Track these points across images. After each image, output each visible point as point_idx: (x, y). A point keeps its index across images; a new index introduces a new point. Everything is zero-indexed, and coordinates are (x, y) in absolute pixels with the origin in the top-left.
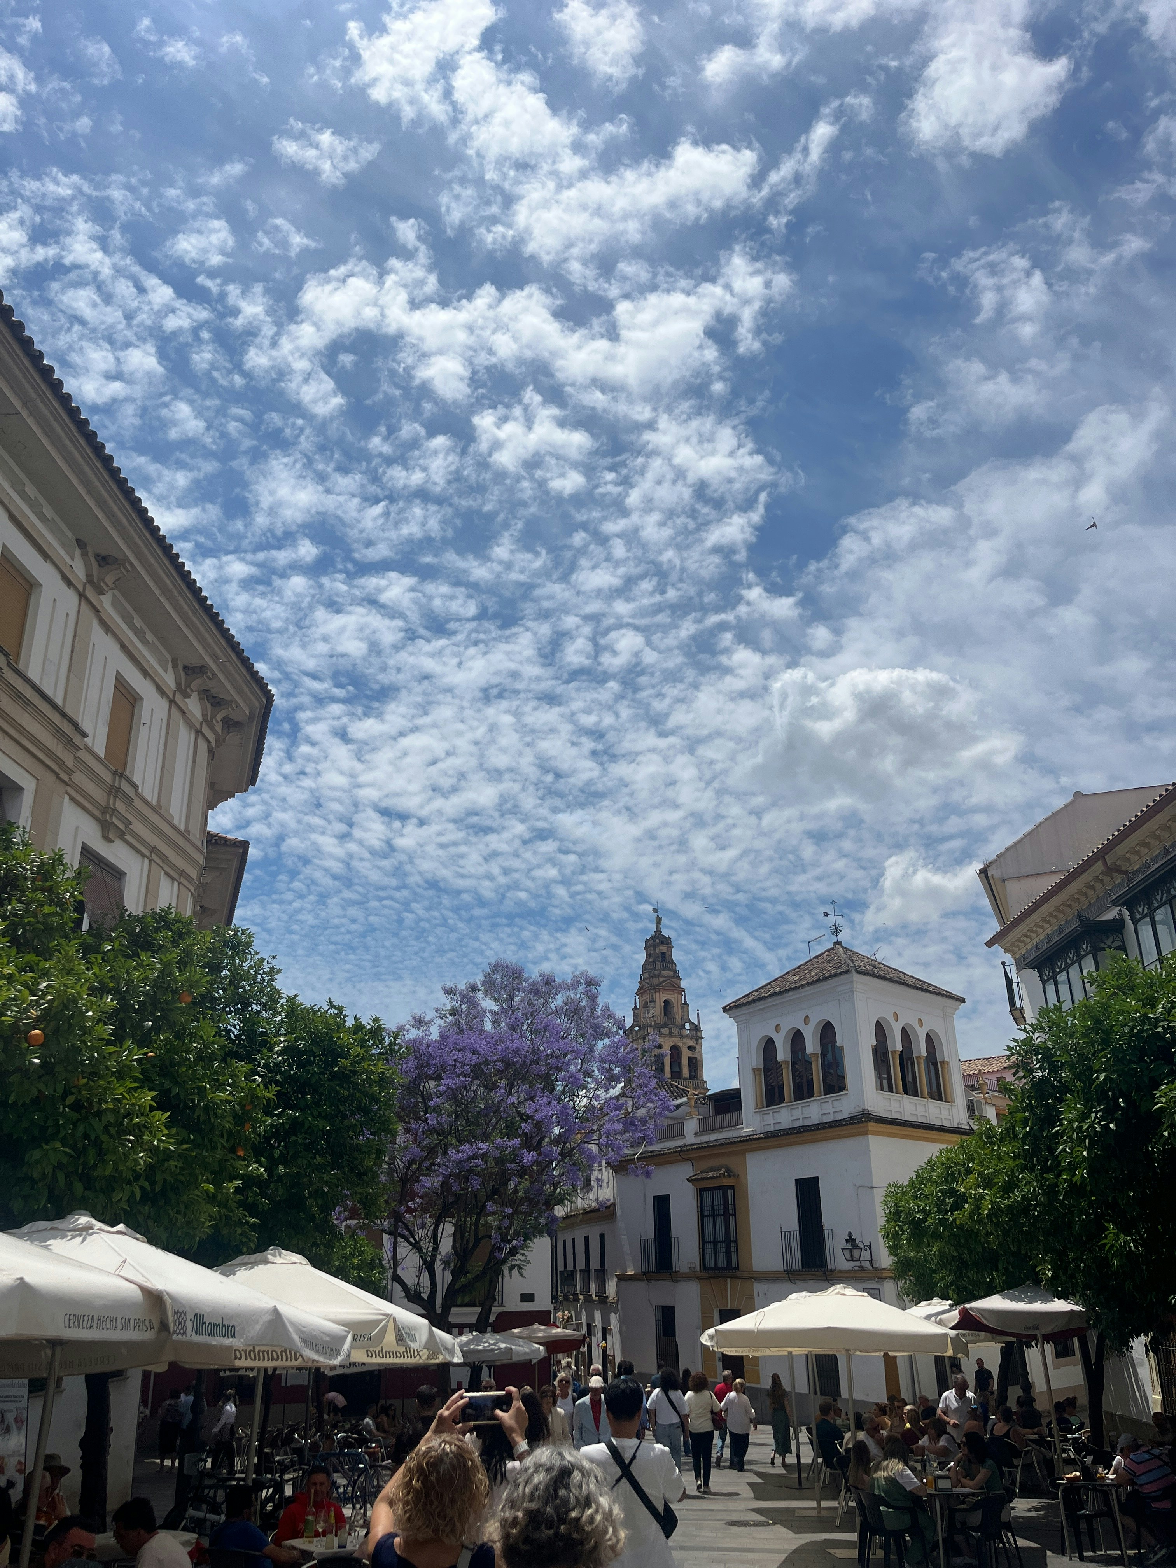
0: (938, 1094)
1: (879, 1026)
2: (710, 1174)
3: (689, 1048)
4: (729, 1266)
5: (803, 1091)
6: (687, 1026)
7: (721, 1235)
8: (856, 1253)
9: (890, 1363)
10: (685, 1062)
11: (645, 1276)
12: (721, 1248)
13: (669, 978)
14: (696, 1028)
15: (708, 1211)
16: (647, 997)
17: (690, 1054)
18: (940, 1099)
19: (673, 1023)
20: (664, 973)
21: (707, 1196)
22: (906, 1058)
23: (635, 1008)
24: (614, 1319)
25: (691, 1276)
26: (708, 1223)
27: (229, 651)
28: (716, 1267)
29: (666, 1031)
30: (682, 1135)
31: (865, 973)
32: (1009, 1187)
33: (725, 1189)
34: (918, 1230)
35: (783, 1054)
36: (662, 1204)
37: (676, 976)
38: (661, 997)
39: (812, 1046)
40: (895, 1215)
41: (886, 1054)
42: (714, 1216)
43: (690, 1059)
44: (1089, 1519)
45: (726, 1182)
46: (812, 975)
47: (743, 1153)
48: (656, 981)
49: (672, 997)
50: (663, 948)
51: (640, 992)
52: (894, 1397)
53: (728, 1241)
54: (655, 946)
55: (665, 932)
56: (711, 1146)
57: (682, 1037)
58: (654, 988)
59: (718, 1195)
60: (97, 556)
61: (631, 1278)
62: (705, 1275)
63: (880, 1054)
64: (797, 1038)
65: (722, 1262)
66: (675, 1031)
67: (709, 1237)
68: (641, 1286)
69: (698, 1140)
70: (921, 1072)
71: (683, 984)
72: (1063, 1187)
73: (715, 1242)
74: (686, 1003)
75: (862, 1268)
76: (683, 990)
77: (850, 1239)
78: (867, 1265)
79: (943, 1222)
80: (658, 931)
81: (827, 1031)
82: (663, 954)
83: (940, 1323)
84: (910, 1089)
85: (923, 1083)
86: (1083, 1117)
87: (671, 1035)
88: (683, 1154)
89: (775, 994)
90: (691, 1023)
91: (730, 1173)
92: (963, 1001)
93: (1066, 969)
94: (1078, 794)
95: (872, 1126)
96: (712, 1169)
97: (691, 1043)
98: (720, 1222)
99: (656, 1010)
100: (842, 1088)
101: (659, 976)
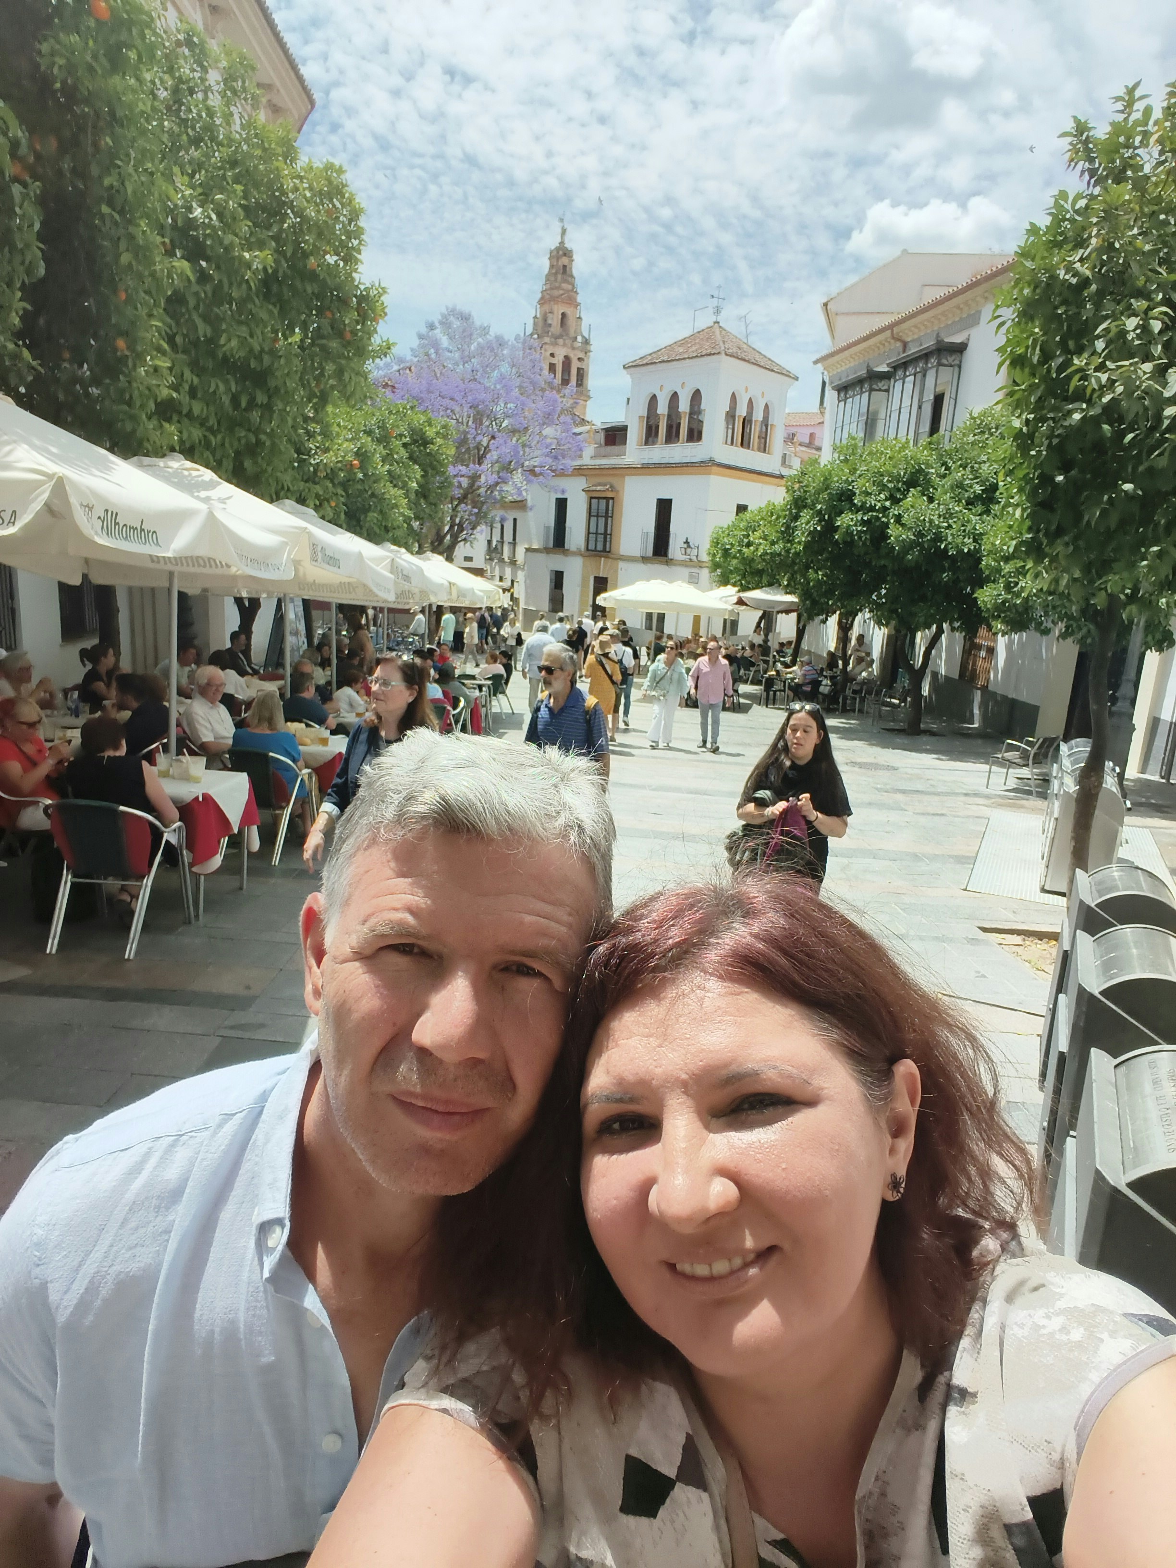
0: (764, 448)
1: (733, 396)
2: (599, 488)
3: (579, 359)
4: (604, 550)
5: (672, 436)
6: (579, 339)
7: (601, 530)
8: (689, 550)
9: (697, 620)
10: (574, 372)
11: (546, 550)
12: (601, 538)
13: (568, 291)
14: (586, 342)
15: (594, 513)
16: (546, 308)
17: (579, 365)
18: (764, 451)
19: (567, 335)
20: (564, 286)
21: (594, 501)
22: (746, 422)
23: (535, 317)
24: (521, 576)
25: (578, 553)
26: (593, 520)
27: (290, 70)
28: (595, 550)
29: (561, 341)
30: (581, 456)
31: (731, 356)
32: (773, 543)
33: (607, 499)
34: (726, 553)
35: (662, 409)
36: (562, 505)
37: (574, 291)
38: (559, 309)
39: (684, 406)
40: (716, 543)
41: (733, 417)
42: (597, 516)
43: (579, 369)
44: (775, 692)
45: (610, 495)
46: (693, 350)
47: (623, 476)
48: (556, 293)
49: (569, 311)
50: (565, 261)
51: (542, 301)
52: (696, 634)
53: (605, 534)
54: (558, 259)
55: (568, 245)
56: (601, 469)
57: (573, 348)
58: (554, 299)
59: (603, 503)
60: (210, 6)
61: (535, 550)
62: (588, 553)
63: (731, 416)
64: (675, 397)
65: (600, 547)
66: (568, 342)
67: (593, 529)
68: (542, 557)
69: (593, 462)
70: (755, 431)
71: (579, 299)
72: (793, 551)
73: (596, 533)
74: (580, 318)
75: (691, 560)
76: (579, 304)
77: (687, 542)
78: (694, 558)
79: (740, 551)
80: (562, 243)
81: (696, 396)
82: (565, 267)
83: (726, 602)
84: (745, 443)
85: (755, 440)
86: (808, 523)
87: (564, 345)
88: (580, 471)
89: (663, 361)
90: (583, 337)
91: (612, 488)
92: (796, 379)
93: (854, 395)
94: (905, 251)
95: (715, 468)
96: (600, 484)
97: (581, 355)
98: (602, 521)
99: (555, 321)
100: (699, 438)
101: (558, 288)
